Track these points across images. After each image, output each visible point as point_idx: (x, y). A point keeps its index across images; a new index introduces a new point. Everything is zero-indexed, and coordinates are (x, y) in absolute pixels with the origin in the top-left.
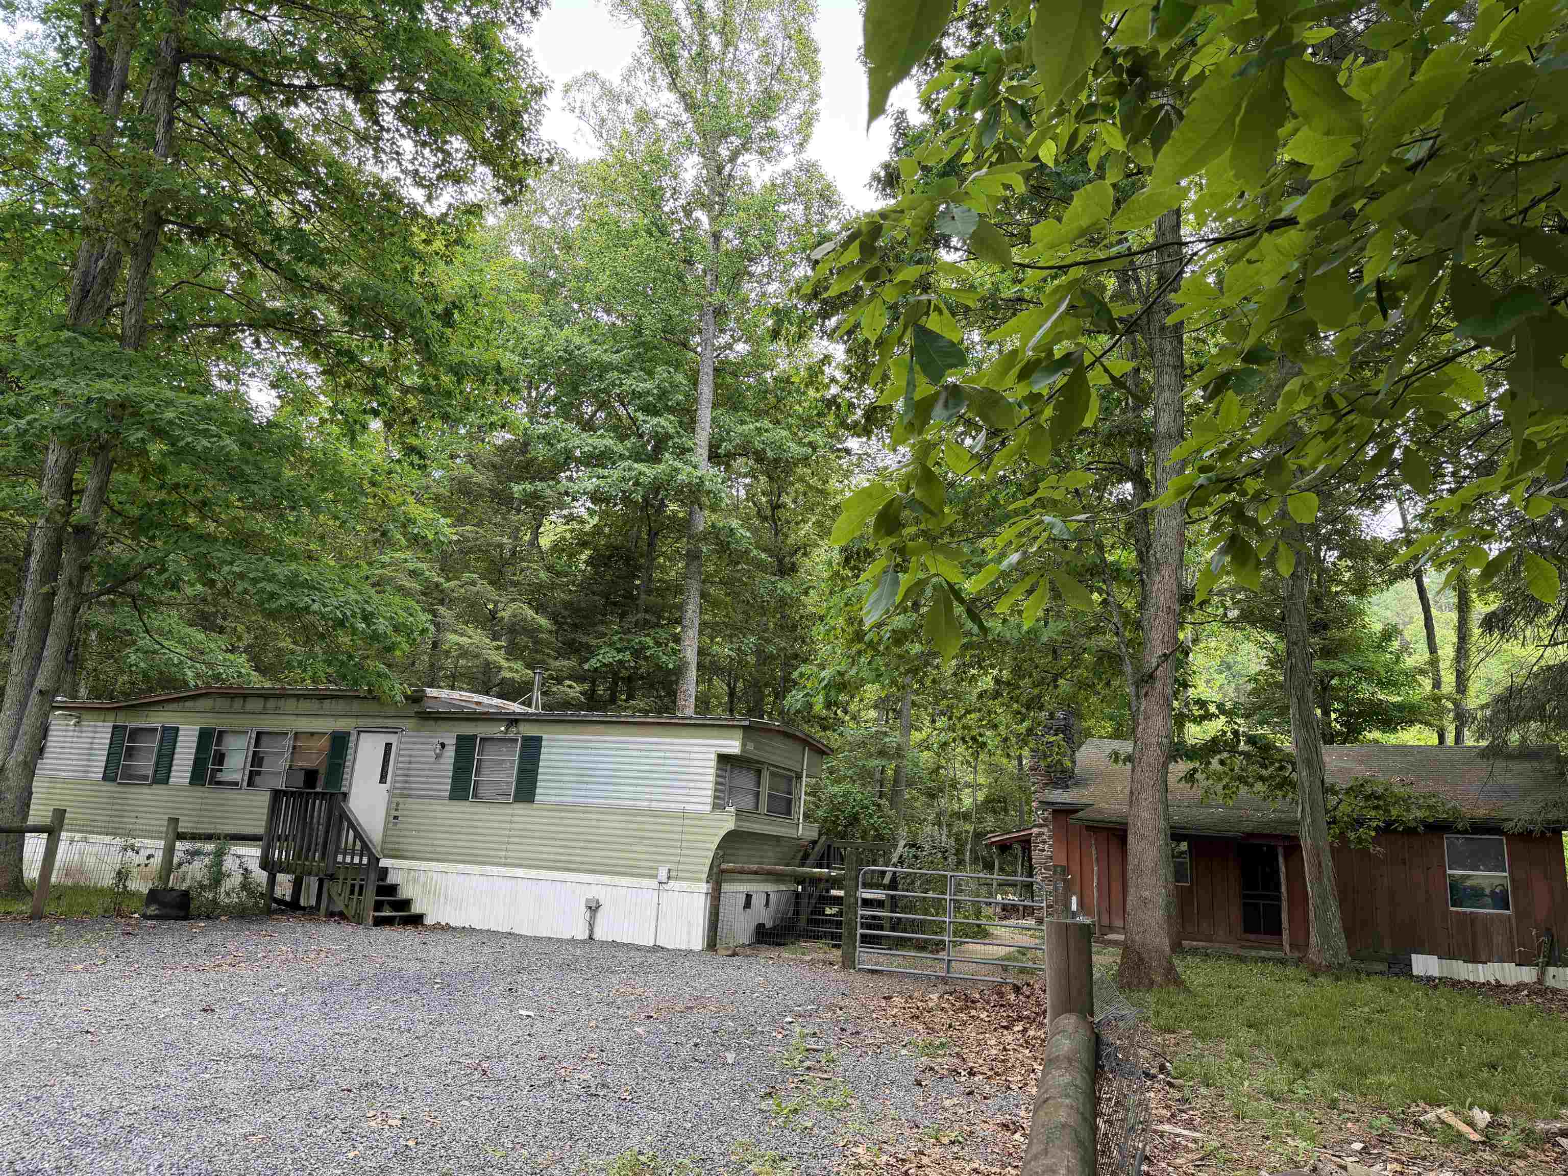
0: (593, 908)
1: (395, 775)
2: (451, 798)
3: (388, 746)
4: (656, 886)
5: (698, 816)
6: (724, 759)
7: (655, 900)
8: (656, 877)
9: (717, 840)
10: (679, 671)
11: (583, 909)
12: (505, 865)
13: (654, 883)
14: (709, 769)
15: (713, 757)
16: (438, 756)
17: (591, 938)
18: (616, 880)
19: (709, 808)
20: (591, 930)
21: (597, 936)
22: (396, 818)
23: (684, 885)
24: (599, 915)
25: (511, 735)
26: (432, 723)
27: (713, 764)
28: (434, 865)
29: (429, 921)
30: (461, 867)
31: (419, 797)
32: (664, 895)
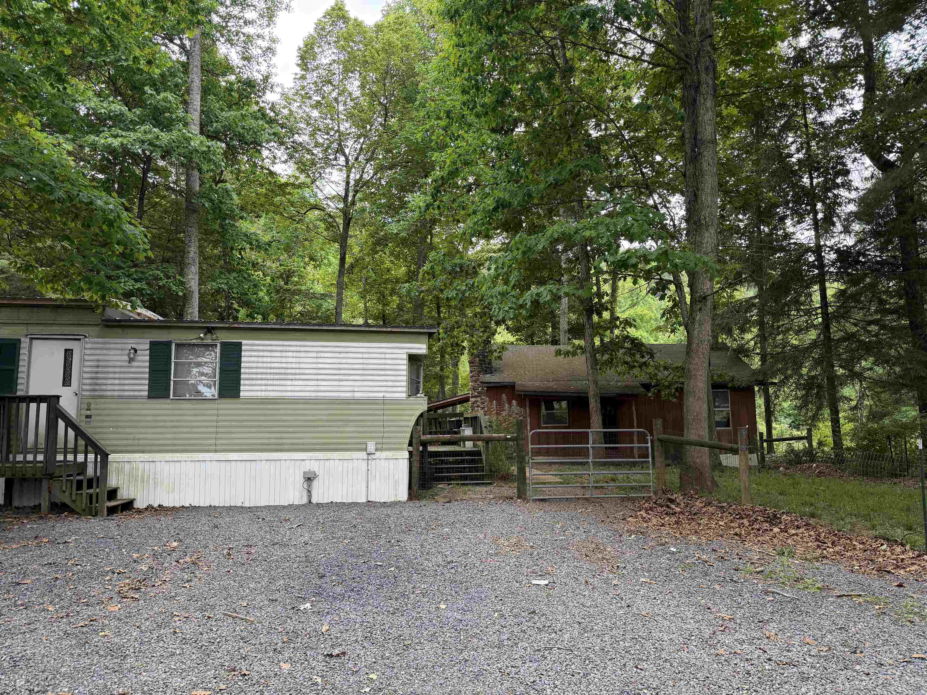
0: (309, 479)
1: (81, 378)
2: (149, 397)
3: (68, 353)
4: (366, 457)
5: (396, 401)
6: (413, 359)
7: (365, 469)
8: (366, 450)
9: (414, 419)
10: (186, 298)
11: (302, 480)
12: (216, 451)
13: (363, 455)
14: (403, 365)
15: (405, 356)
16: (131, 360)
17: (310, 502)
18: (329, 455)
19: (404, 395)
20: (310, 497)
21: (314, 501)
22: (88, 417)
23: (389, 454)
24: (315, 483)
25: (209, 341)
26: (120, 330)
27: (405, 362)
28: (137, 456)
29: (139, 504)
30: (169, 456)
31: (113, 397)
32: (372, 463)
